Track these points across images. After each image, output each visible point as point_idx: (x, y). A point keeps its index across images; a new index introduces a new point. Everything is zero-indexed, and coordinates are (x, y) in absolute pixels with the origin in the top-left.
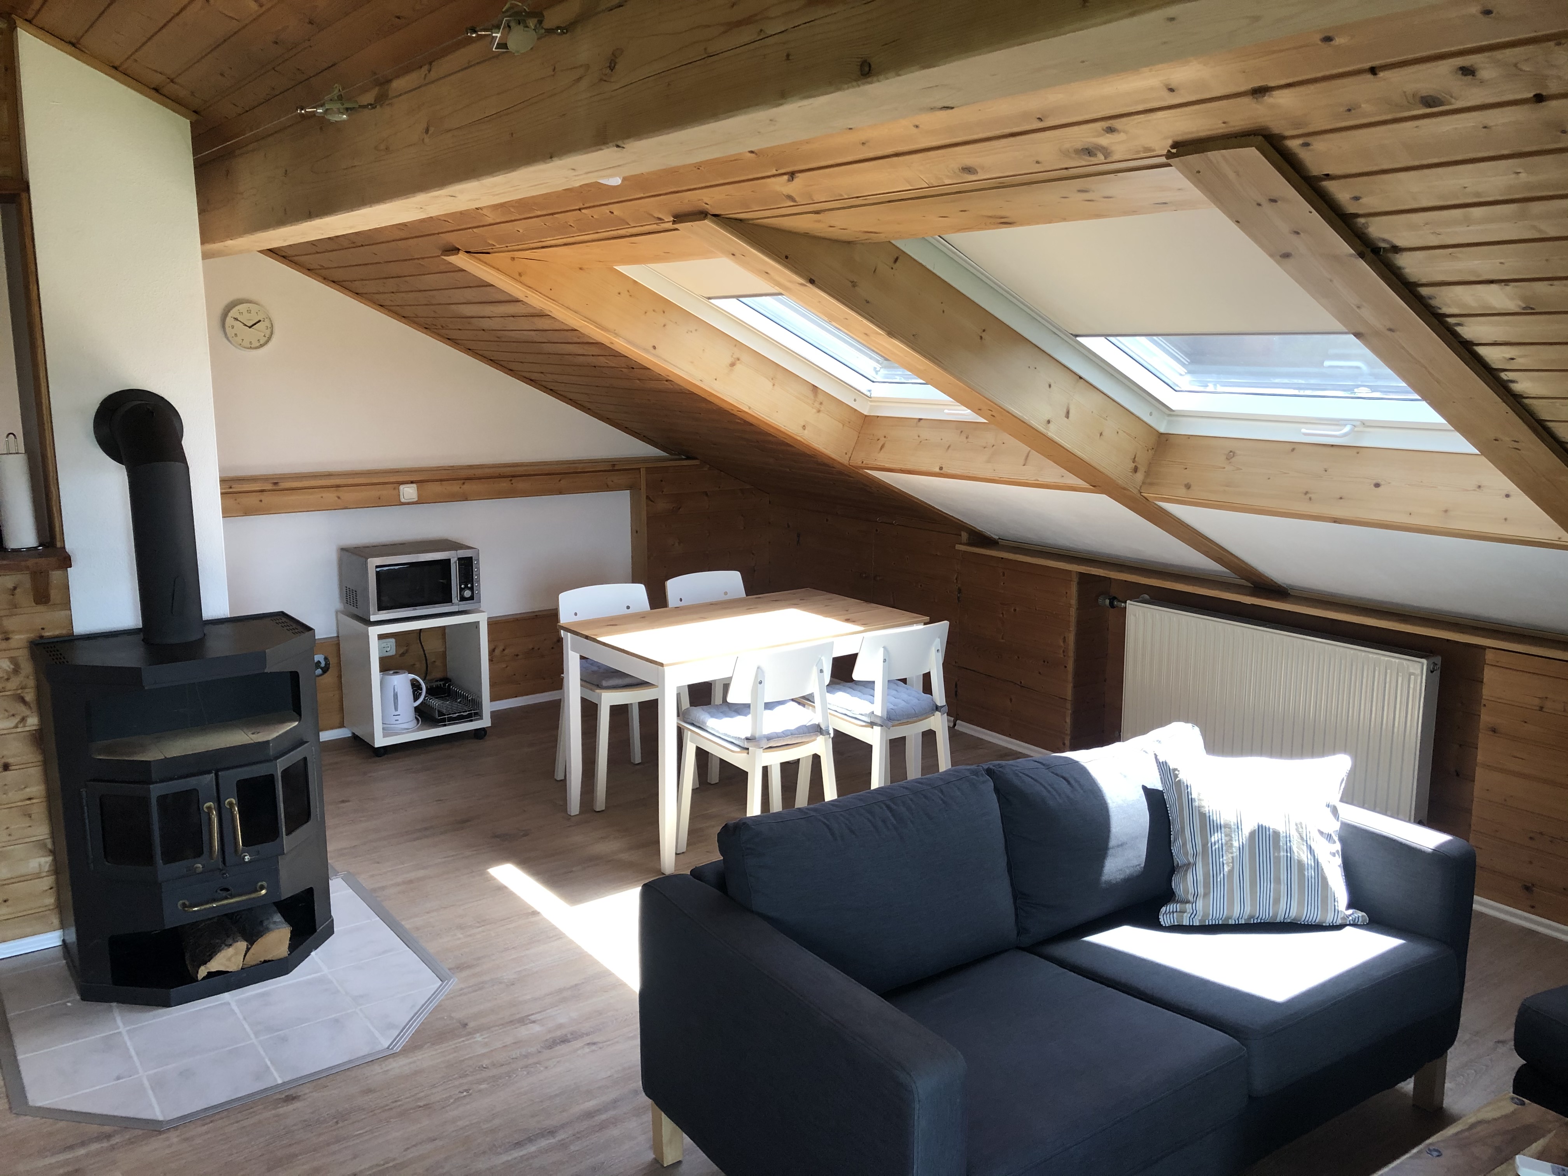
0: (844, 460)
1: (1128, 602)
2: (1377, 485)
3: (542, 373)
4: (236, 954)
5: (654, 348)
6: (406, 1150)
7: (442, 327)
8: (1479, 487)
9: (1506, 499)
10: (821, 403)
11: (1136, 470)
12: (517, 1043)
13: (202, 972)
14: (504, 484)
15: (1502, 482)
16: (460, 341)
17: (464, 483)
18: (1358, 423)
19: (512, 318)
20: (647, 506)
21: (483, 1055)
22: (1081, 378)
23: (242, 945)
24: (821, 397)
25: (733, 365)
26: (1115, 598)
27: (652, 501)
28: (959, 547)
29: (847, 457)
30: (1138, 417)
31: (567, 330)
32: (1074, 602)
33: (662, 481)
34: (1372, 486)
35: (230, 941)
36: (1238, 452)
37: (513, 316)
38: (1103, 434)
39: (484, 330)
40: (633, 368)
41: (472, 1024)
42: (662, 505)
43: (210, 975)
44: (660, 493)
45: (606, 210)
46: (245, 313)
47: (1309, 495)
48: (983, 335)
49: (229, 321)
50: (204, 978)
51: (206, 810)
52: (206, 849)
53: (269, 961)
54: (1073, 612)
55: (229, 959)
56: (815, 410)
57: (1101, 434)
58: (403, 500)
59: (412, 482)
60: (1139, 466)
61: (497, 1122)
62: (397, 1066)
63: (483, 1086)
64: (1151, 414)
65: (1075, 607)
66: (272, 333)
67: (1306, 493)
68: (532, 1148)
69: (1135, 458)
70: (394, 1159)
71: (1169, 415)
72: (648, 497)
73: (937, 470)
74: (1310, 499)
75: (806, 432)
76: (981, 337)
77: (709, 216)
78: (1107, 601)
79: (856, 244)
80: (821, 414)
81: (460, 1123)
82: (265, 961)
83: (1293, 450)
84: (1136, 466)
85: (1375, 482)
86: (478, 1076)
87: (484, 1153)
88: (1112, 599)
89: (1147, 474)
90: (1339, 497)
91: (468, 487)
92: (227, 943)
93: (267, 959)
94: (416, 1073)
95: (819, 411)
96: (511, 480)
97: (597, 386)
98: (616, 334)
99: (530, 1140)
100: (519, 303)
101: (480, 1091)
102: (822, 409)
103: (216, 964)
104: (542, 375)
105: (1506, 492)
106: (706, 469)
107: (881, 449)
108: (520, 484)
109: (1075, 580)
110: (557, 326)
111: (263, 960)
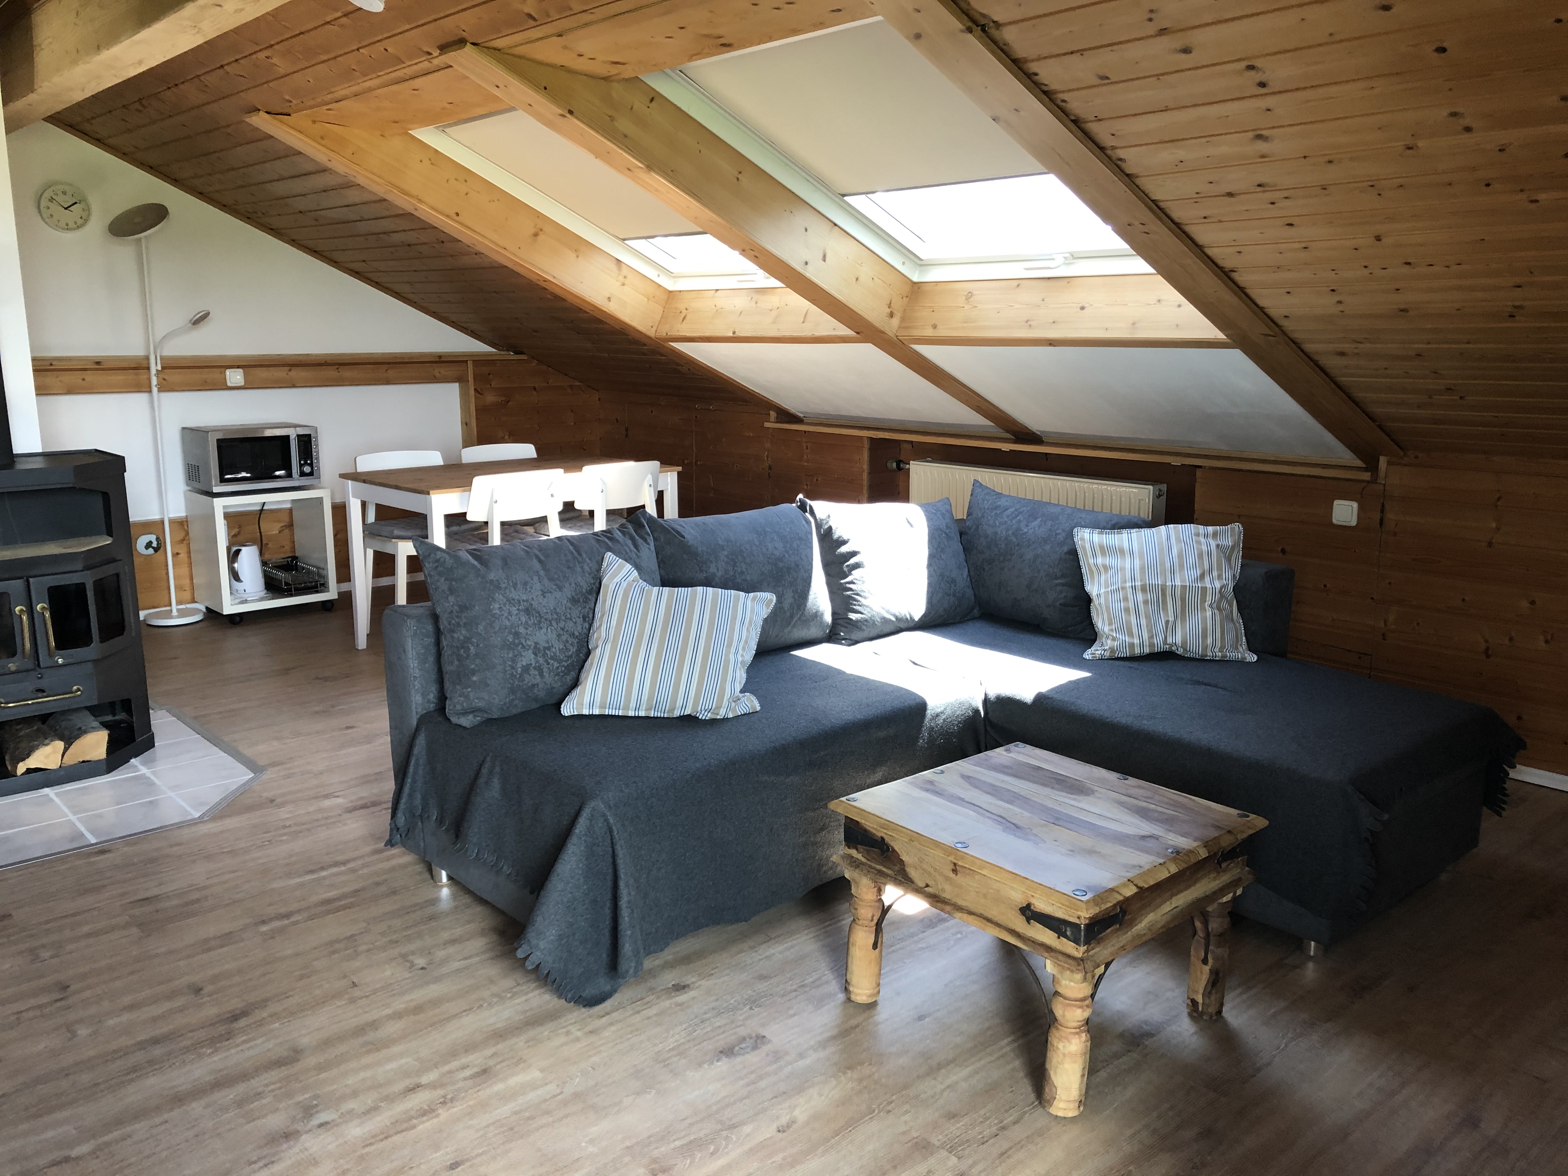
0: (651, 333)
1: (911, 462)
2: (1082, 308)
3: (364, 261)
4: (54, 752)
5: (457, 214)
6: (208, 879)
7: (263, 214)
8: (1159, 301)
9: (1177, 309)
10: (625, 277)
11: (891, 315)
12: (320, 810)
13: (21, 768)
14: (331, 373)
15: (1173, 296)
16: (283, 231)
17: (290, 370)
18: (1068, 255)
19: (324, 193)
20: (476, 398)
21: (287, 819)
22: (835, 225)
23: (60, 745)
24: (625, 271)
25: (536, 235)
26: (901, 461)
27: (479, 393)
28: (767, 425)
29: (653, 330)
30: (892, 267)
31: (376, 202)
32: (865, 467)
33: (489, 374)
34: (1079, 309)
35: (47, 741)
36: (975, 292)
37: (325, 191)
38: (859, 279)
39: (301, 212)
40: (443, 242)
41: (279, 800)
42: (490, 398)
43: (29, 771)
44: (489, 386)
45: (380, 47)
46: (60, 193)
47: (1029, 323)
48: (740, 176)
49: (44, 203)
50: (22, 774)
51: (17, 613)
52: (19, 650)
53: (88, 761)
54: (865, 476)
55: (47, 757)
56: (619, 284)
57: (857, 279)
58: (229, 384)
59: (238, 367)
60: (895, 312)
61: (294, 859)
62: (204, 829)
63: (284, 838)
64: (904, 263)
65: (866, 471)
66: (89, 215)
67: (1027, 322)
68: (324, 873)
69: (890, 304)
70: (196, 885)
71: (921, 265)
72: (475, 390)
73: (731, 334)
74: (1030, 326)
75: (611, 304)
76: (738, 179)
77: (468, 44)
78: (894, 465)
79: (612, 81)
80: (625, 287)
81: (260, 861)
82: (83, 762)
83: (1018, 285)
84: (891, 312)
85: (1080, 305)
86: (280, 832)
87: (280, 877)
88: (899, 462)
89: (903, 319)
90: (1051, 321)
91: (295, 373)
92: (45, 743)
93: (86, 759)
94: (222, 832)
95: (623, 285)
96: (338, 368)
97: (415, 271)
98: (420, 200)
99: (323, 869)
100: (327, 174)
101: (281, 841)
102: (627, 282)
103: (33, 762)
104: (364, 264)
105: (1178, 303)
106: (534, 364)
107: (683, 321)
108: (347, 373)
109: (866, 445)
110: (367, 197)
111: (81, 760)
